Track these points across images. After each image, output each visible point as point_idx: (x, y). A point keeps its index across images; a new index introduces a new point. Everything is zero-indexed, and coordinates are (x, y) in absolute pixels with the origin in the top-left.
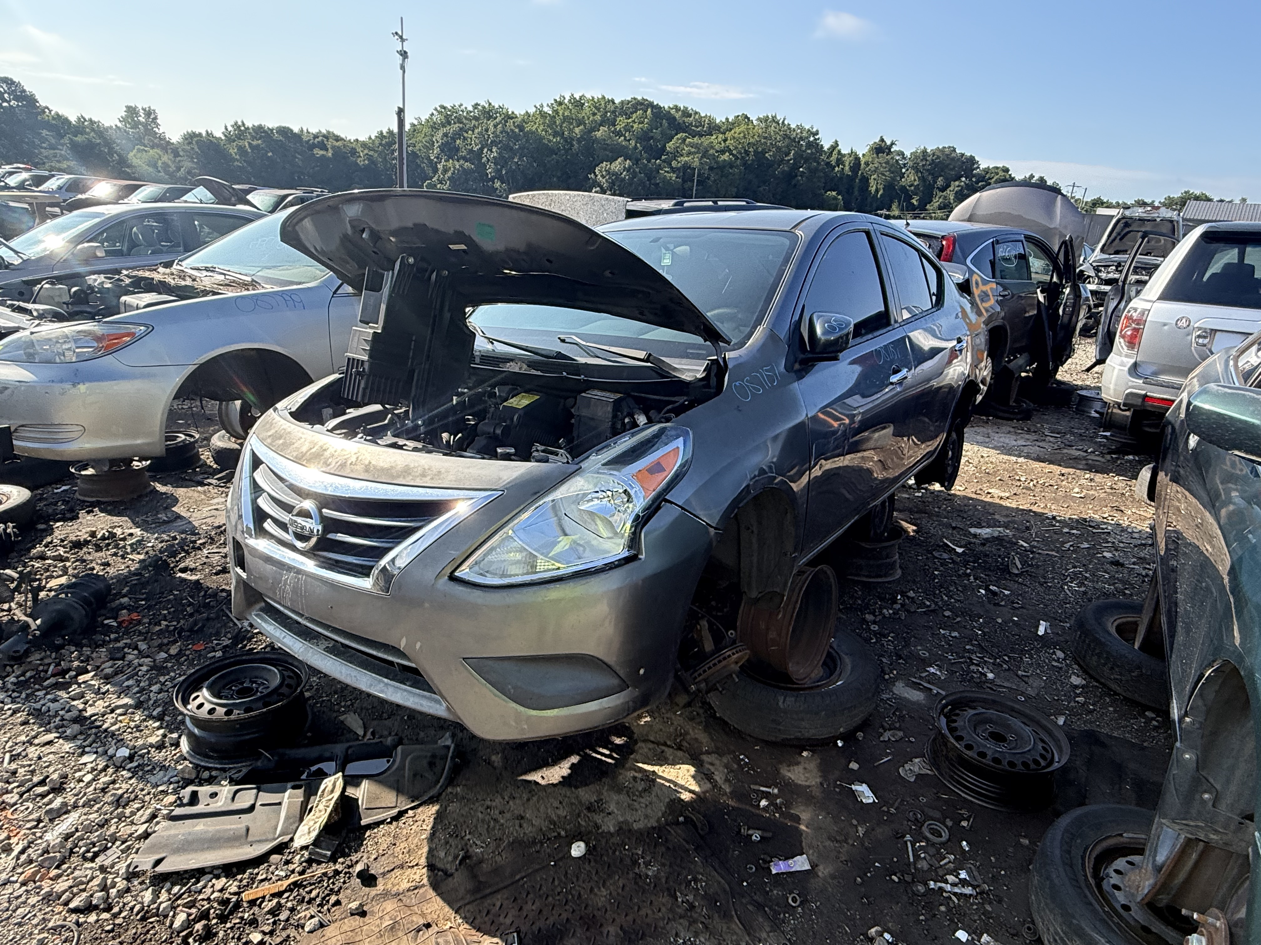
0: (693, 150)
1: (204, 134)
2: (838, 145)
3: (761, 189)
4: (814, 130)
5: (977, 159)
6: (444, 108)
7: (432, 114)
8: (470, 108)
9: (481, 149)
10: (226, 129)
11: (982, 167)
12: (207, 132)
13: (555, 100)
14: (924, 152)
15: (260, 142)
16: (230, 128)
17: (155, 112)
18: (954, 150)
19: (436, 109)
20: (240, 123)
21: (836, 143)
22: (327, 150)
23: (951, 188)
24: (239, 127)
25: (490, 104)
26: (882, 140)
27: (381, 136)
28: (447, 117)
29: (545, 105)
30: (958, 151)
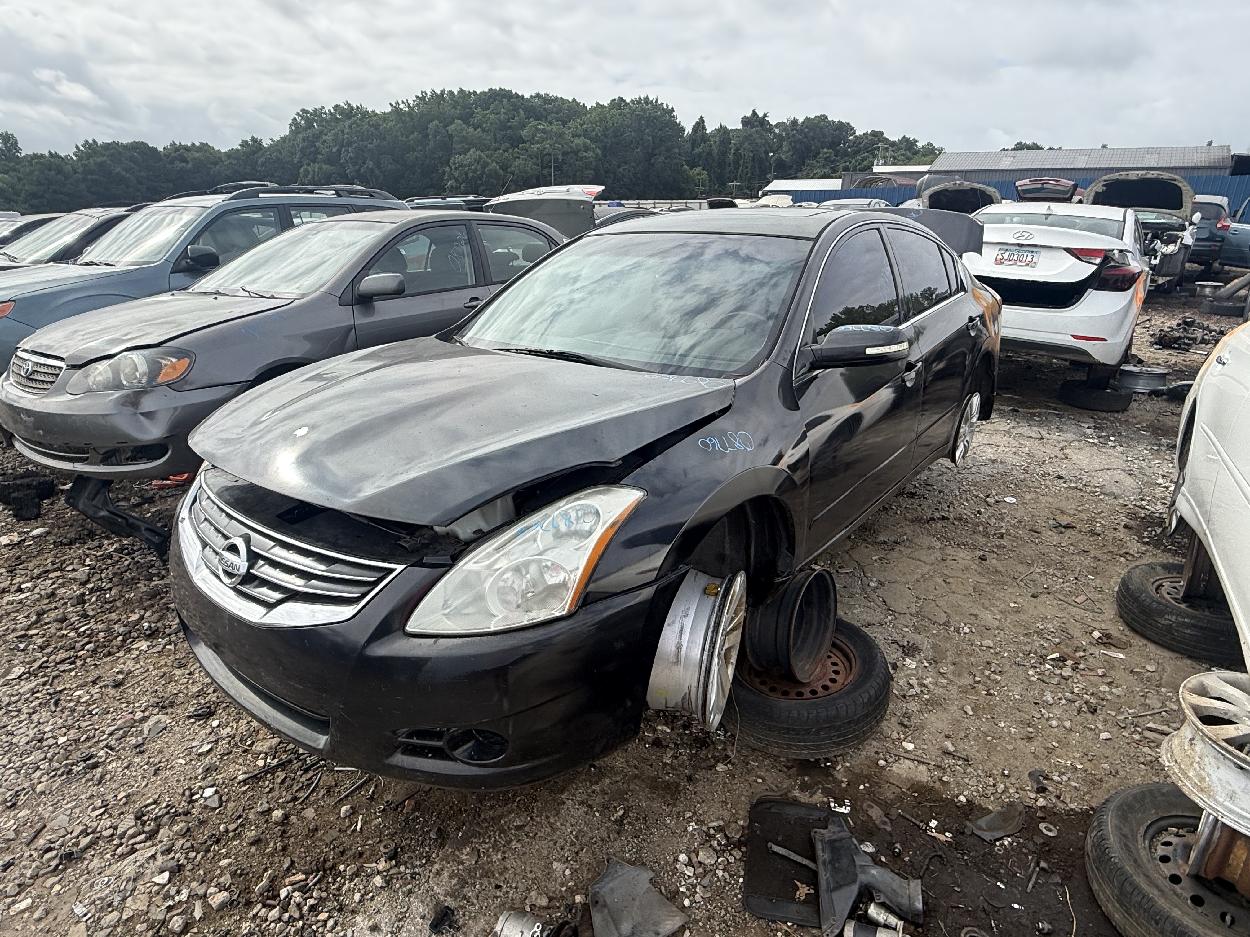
0: (545, 136)
1: (47, 154)
2: (703, 121)
3: (621, 170)
4: (670, 108)
5: (852, 125)
6: (308, 112)
7: (295, 119)
8: (333, 111)
9: (339, 151)
10: (77, 147)
11: (857, 134)
12: (50, 153)
13: (417, 97)
14: (795, 122)
15: (105, 158)
16: (82, 148)
17: (13, 137)
18: (826, 118)
19: (298, 114)
20: (91, 141)
21: (702, 120)
22: (187, 162)
23: (821, 155)
24: (91, 145)
25: (349, 105)
26: (754, 113)
27: (245, 143)
28: (307, 120)
29: (400, 102)
30: (830, 119)
